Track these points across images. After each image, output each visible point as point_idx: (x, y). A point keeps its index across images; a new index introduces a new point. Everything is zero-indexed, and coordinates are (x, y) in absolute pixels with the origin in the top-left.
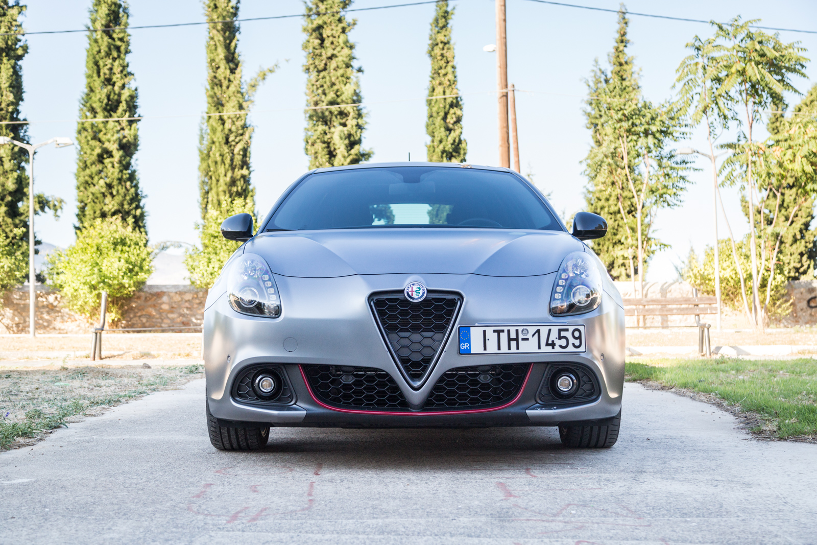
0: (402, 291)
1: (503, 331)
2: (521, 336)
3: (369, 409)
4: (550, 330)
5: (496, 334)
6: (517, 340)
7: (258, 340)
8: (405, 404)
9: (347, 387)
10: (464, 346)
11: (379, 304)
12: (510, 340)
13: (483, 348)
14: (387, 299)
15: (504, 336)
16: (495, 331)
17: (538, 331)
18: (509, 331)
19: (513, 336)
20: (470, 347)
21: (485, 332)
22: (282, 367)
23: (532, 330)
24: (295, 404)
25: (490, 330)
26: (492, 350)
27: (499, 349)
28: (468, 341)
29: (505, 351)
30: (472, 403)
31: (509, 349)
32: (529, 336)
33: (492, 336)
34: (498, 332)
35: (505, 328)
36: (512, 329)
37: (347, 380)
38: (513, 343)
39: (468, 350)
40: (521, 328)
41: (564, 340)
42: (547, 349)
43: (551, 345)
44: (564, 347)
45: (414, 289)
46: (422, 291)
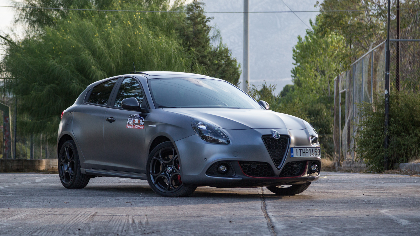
0: (272, 135)
1: (301, 149)
2: (306, 151)
4: (313, 149)
6: (305, 152)
7: (222, 152)
8: (273, 174)
9: (254, 169)
10: (292, 154)
11: (264, 139)
12: (303, 152)
14: (267, 138)
15: (302, 151)
16: (299, 149)
17: (310, 150)
18: (303, 149)
19: (304, 151)
21: (297, 149)
22: (230, 162)
23: (308, 149)
24: (235, 175)
25: (298, 149)
26: (299, 156)
27: (301, 156)
28: (293, 153)
29: (302, 156)
30: (291, 174)
31: (303, 155)
32: (308, 151)
33: (299, 151)
34: (300, 149)
35: (302, 148)
36: (304, 149)
37: (254, 166)
38: (304, 153)
39: (293, 156)
40: (306, 148)
41: (316, 153)
42: (312, 156)
43: (313, 154)
44: (316, 155)
45: (276, 134)
46: (278, 135)
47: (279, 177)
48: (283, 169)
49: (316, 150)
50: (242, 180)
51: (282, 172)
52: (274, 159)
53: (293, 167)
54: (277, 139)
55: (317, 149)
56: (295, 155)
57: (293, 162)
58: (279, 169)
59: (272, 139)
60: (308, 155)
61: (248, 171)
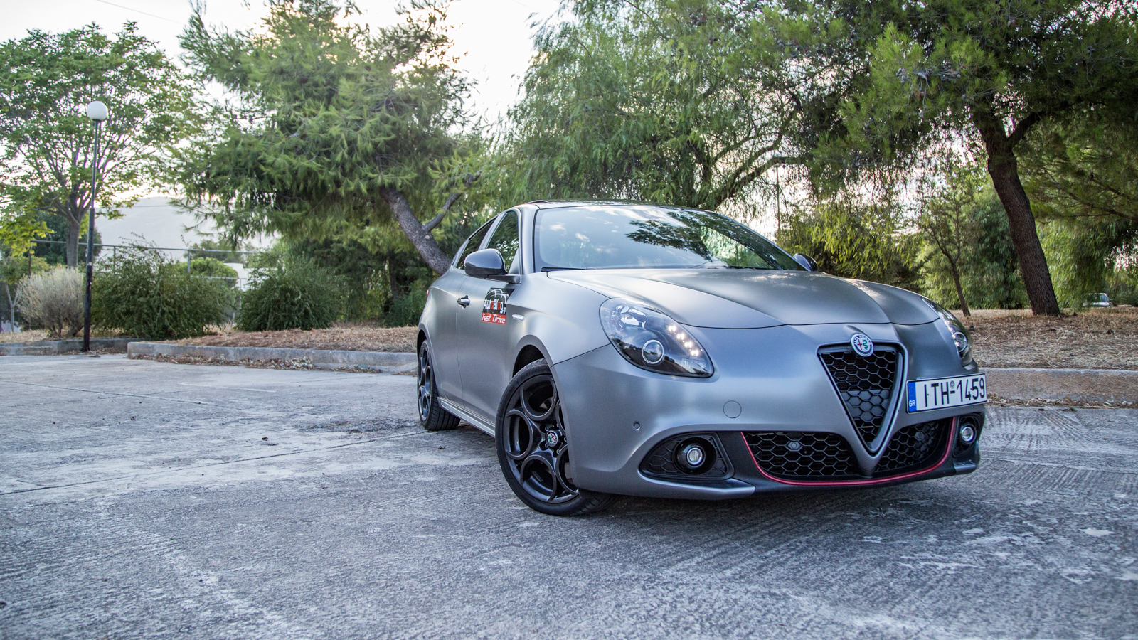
0: (849, 344)
1: (937, 385)
2: (950, 389)
4: (967, 381)
5: (933, 388)
6: (947, 393)
8: (855, 469)
9: (793, 455)
10: (911, 404)
11: (826, 358)
12: (943, 393)
13: (924, 404)
14: (832, 354)
15: (938, 388)
16: (933, 385)
17: (960, 383)
18: (941, 384)
19: (945, 390)
20: (916, 403)
21: (925, 386)
22: (717, 435)
25: (929, 384)
26: (931, 405)
27: (936, 404)
28: (914, 398)
29: (940, 405)
31: (943, 403)
32: (955, 389)
33: (930, 390)
34: (935, 385)
35: (939, 382)
36: (944, 382)
37: (794, 446)
38: (945, 396)
39: (915, 407)
40: (949, 381)
41: (975, 390)
42: (966, 401)
43: (968, 396)
44: (975, 398)
45: (862, 342)
46: (868, 344)
47: (876, 476)
48: (887, 452)
50: (756, 493)
51: (882, 460)
52: (859, 421)
53: (913, 441)
54: (866, 358)
55: (976, 380)
56: (920, 405)
57: (915, 425)
58: (874, 454)
59: (852, 356)
60: (955, 400)
61: (776, 461)
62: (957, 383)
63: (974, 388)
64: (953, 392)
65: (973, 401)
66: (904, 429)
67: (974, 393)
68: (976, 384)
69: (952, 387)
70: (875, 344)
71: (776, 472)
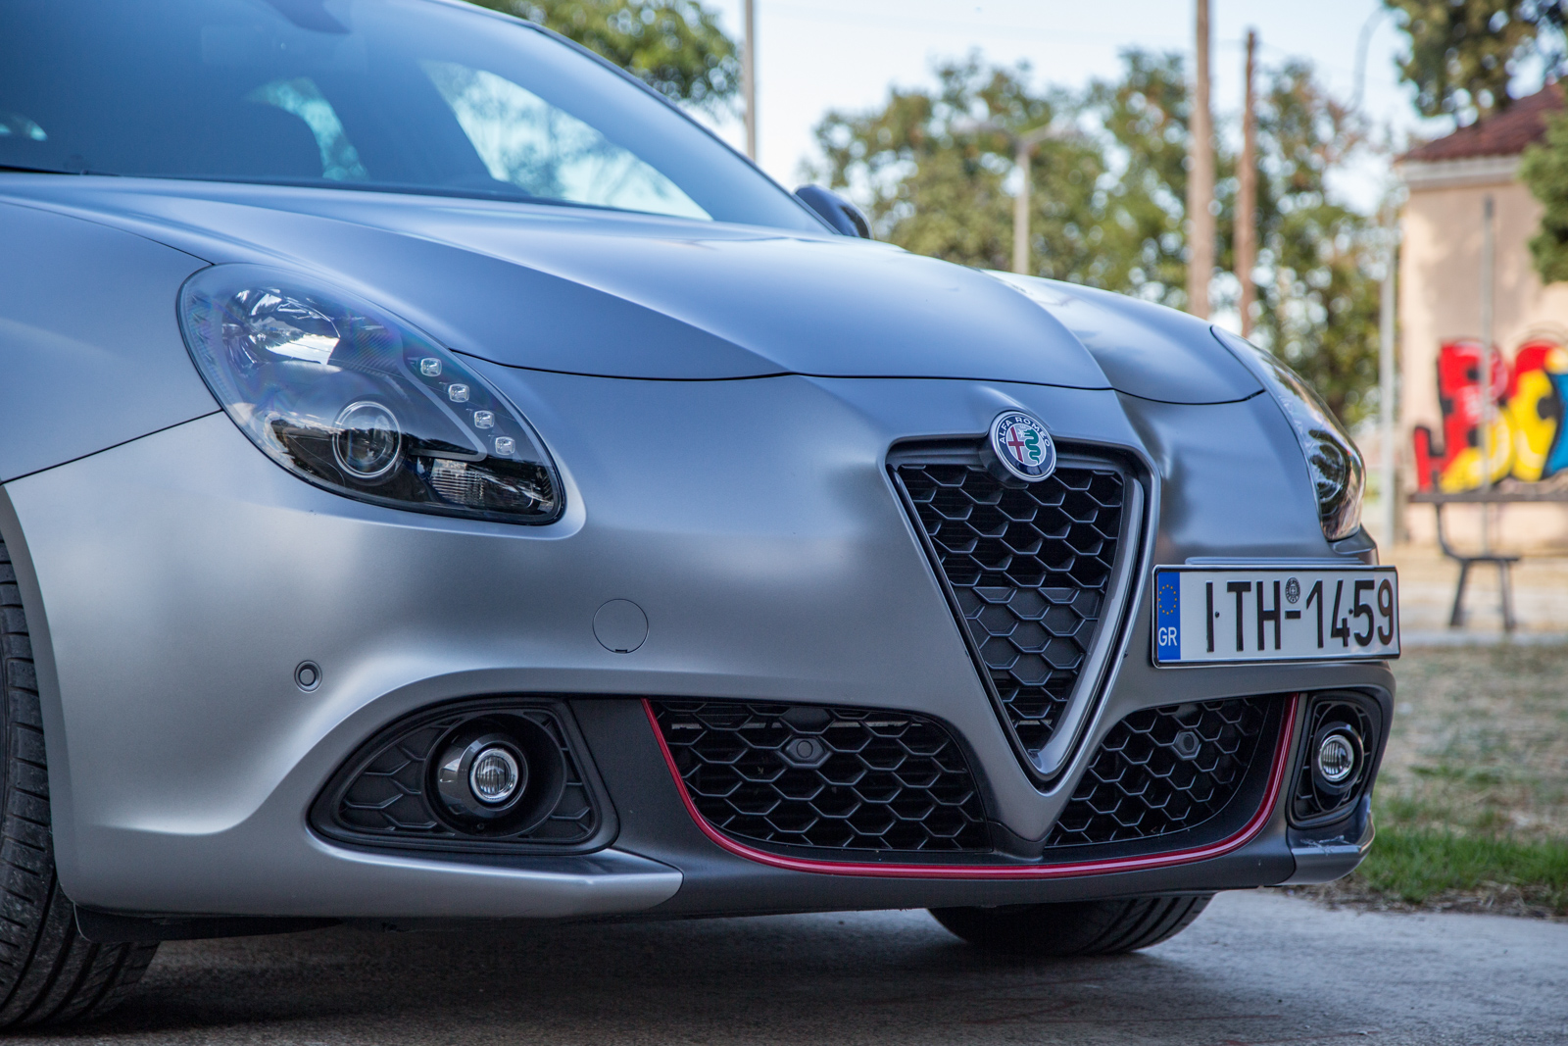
0: (982, 442)
1: (1247, 586)
2: (1286, 606)
3: (870, 858)
4: (1340, 584)
5: (1234, 595)
6: (1274, 615)
8: (989, 836)
9: (801, 779)
10: (1165, 636)
11: (914, 481)
12: (1263, 616)
13: (1205, 644)
14: (930, 468)
15: (1250, 599)
16: (1232, 587)
17: (1318, 588)
18: (1260, 585)
19: (1269, 606)
20: (1178, 638)
21: (1210, 586)
22: (561, 707)
23: (1306, 582)
24: (609, 845)
25: (1220, 581)
26: (1225, 651)
27: (1240, 647)
28: (1174, 620)
29: (1251, 652)
30: (1145, 827)
31: (1261, 646)
32: (1300, 605)
33: (1225, 602)
34: (1239, 589)
35: (1253, 578)
36: (1268, 580)
37: (807, 753)
38: (1269, 626)
39: (1174, 650)
40: (1284, 578)
41: (1364, 617)
42: (1334, 648)
43: (1341, 632)
44: (1363, 641)
45: (1021, 435)
46: (1042, 445)
47: (1050, 856)
48: (1085, 782)
49: (1363, 593)
50: (690, 902)
51: (1072, 812)
52: (1007, 684)
53: (1165, 759)
54: (1033, 486)
55: (1369, 585)
56: (1192, 649)
57: (1174, 708)
58: (1046, 785)
59: (990, 478)
60: (1299, 642)
61: (744, 798)
62: (1306, 590)
63: (1359, 609)
64: (1294, 615)
65: (1355, 649)
66: (1138, 718)
67: (1359, 625)
68: (1368, 598)
69: (1293, 597)
70: (1062, 446)
71: (750, 831)
